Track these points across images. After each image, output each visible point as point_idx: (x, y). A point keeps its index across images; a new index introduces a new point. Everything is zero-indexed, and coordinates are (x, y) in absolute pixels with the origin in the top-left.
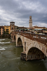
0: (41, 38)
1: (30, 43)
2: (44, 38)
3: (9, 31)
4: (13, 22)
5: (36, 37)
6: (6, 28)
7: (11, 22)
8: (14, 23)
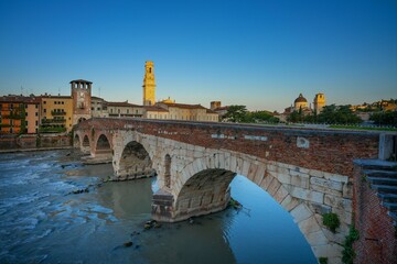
0: (247, 137)
1: (195, 158)
2: (257, 138)
3: (66, 117)
4: (83, 83)
5: (222, 136)
6: (51, 107)
7: (77, 82)
8: (88, 83)
